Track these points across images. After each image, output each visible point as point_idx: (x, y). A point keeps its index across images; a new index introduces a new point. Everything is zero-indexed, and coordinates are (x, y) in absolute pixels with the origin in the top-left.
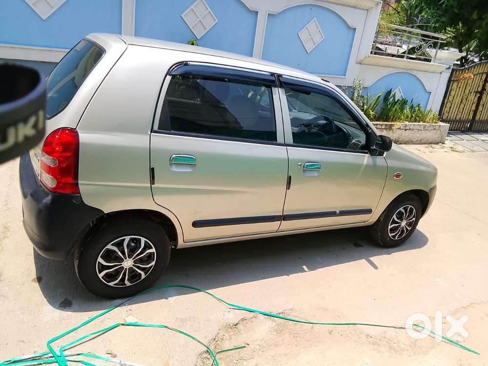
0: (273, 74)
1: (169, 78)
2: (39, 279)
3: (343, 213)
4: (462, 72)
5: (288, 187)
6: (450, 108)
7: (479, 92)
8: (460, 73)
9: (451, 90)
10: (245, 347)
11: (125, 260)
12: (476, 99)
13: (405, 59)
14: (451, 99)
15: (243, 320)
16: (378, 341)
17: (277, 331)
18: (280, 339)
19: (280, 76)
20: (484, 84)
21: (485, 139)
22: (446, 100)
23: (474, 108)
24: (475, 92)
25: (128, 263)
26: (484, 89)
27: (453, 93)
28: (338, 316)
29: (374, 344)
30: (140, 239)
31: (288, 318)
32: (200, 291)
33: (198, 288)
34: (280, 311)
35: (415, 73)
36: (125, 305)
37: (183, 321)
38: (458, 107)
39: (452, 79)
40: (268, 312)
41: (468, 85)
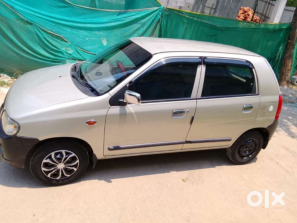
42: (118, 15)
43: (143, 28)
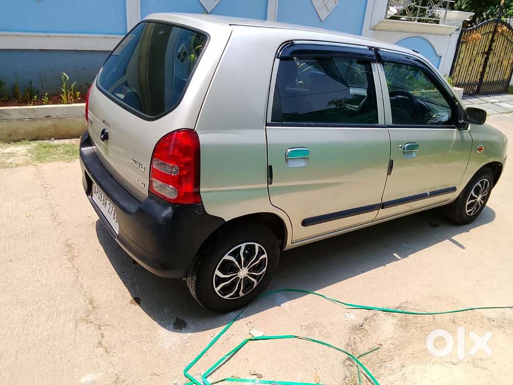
0: (370, 48)
1: (278, 61)
2: (137, 300)
3: (434, 194)
4: (470, 33)
5: (389, 173)
6: (459, 71)
7: (486, 53)
8: (469, 33)
9: (460, 52)
10: (379, 348)
11: (241, 270)
12: (483, 60)
13: (416, 22)
14: (460, 61)
15: (366, 319)
16: (501, 324)
17: (402, 326)
18: (409, 335)
19: (376, 49)
20: (490, 44)
21: (494, 101)
22: (456, 64)
23: (481, 70)
24: (482, 53)
25: (243, 273)
26: (490, 49)
27: (462, 56)
28: (453, 303)
29: (499, 327)
30: (255, 245)
31: (406, 311)
32: (308, 293)
33: (307, 290)
34: (397, 306)
35: (426, 36)
36: (242, 318)
37: (309, 328)
38: (466, 71)
39: (461, 41)
40: (385, 308)
41: (476, 46)
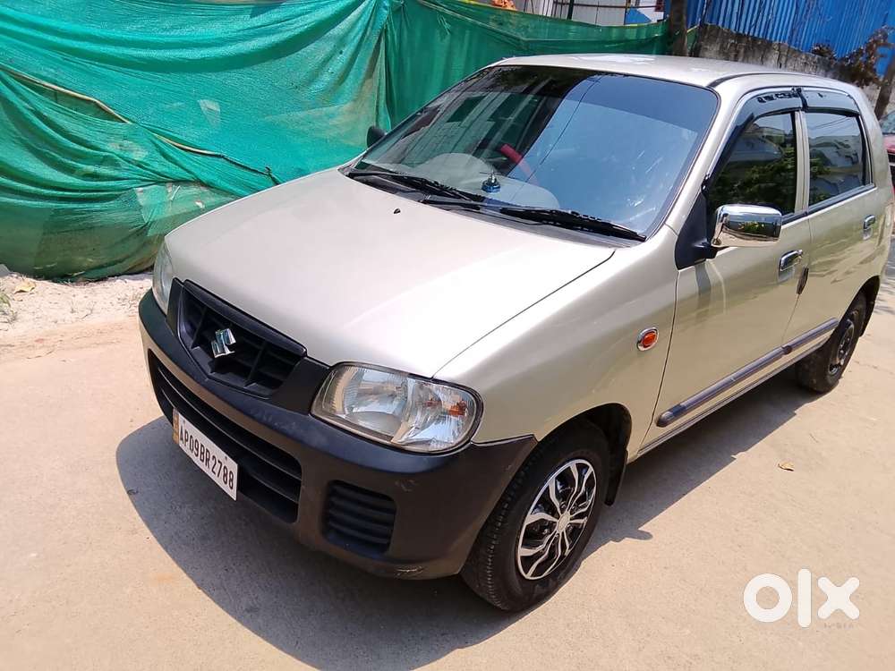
42: (253, 16)
43: (341, 53)
